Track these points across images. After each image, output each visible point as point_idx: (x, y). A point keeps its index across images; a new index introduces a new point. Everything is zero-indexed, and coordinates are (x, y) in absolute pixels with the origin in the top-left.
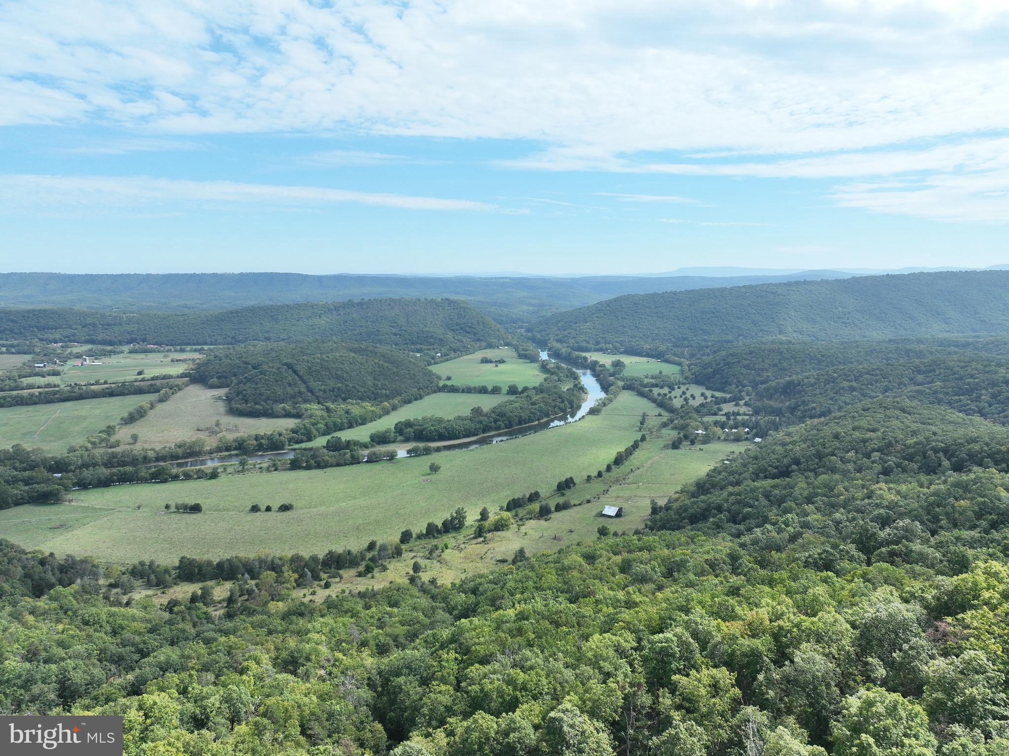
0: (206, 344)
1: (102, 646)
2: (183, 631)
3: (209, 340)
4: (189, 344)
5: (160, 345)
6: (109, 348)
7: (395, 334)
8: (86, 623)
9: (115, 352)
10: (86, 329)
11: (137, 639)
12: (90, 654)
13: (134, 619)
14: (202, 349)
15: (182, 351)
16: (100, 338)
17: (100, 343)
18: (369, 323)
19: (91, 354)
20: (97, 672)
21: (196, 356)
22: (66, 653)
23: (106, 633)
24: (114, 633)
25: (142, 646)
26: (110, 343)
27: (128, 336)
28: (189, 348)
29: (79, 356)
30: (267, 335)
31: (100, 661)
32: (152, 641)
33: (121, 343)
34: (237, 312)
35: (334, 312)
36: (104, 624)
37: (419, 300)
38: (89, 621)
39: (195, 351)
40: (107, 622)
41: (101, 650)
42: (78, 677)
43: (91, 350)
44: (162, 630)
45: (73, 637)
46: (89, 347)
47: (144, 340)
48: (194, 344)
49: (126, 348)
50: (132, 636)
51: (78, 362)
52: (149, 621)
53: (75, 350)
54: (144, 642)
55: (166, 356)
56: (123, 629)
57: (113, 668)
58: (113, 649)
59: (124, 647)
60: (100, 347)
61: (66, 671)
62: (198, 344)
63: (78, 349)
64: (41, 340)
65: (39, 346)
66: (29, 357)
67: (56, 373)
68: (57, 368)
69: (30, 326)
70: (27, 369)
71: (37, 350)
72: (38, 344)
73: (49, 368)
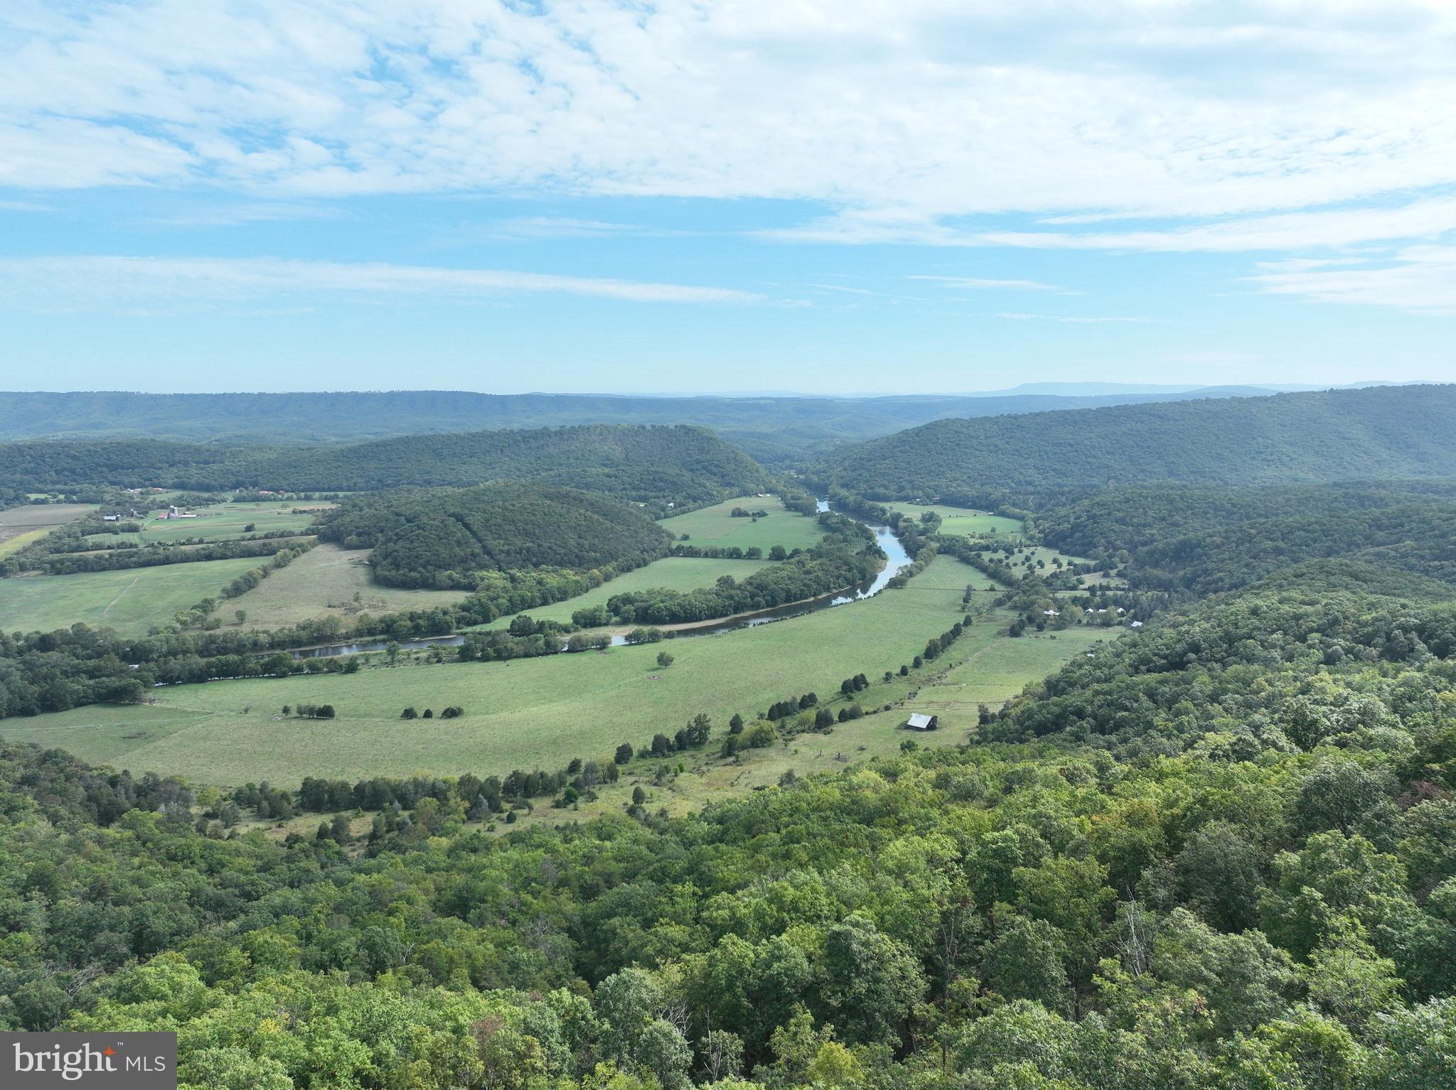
0: (341, 489)
1: (193, 885)
2: (307, 871)
3: (345, 484)
4: (317, 490)
5: (277, 491)
6: (206, 495)
7: (608, 476)
8: (172, 858)
9: (214, 501)
10: (175, 470)
11: (243, 878)
12: (177, 896)
13: (238, 853)
14: (337, 497)
15: (308, 499)
16: (193, 481)
17: (193, 489)
18: (572, 460)
19: (181, 503)
20: (187, 919)
21: (328, 506)
22: (144, 894)
23: (200, 871)
24: (211, 871)
25: (249, 888)
26: (208, 488)
27: (233, 479)
28: (317, 495)
29: (164, 506)
30: (426, 477)
31: (192, 905)
32: (263, 881)
33: (222, 488)
34: (384, 445)
35: (522, 445)
36: (197, 860)
38: (176, 855)
39: (326, 499)
40: (201, 857)
41: (192, 891)
42: (159, 924)
43: (181, 498)
44: (278, 869)
45: (153, 874)
46: (178, 493)
47: (255, 484)
48: (324, 490)
49: (229, 496)
50: (235, 875)
51: (163, 514)
52: (259, 857)
53: (159, 498)
54: (253, 884)
55: (284, 507)
56: (223, 866)
57: (209, 914)
58: (210, 890)
59: (225, 888)
60: (196, 493)
61: (143, 915)
62: (330, 490)
63: (163, 495)
64: (113, 483)
65: (110, 493)
66: (96, 507)
67: (133, 529)
68: (134, 521)
69: (97, 464)
70: (94, 523)
71: (107, 497)
72: (109, 489)
73: (124, 521)
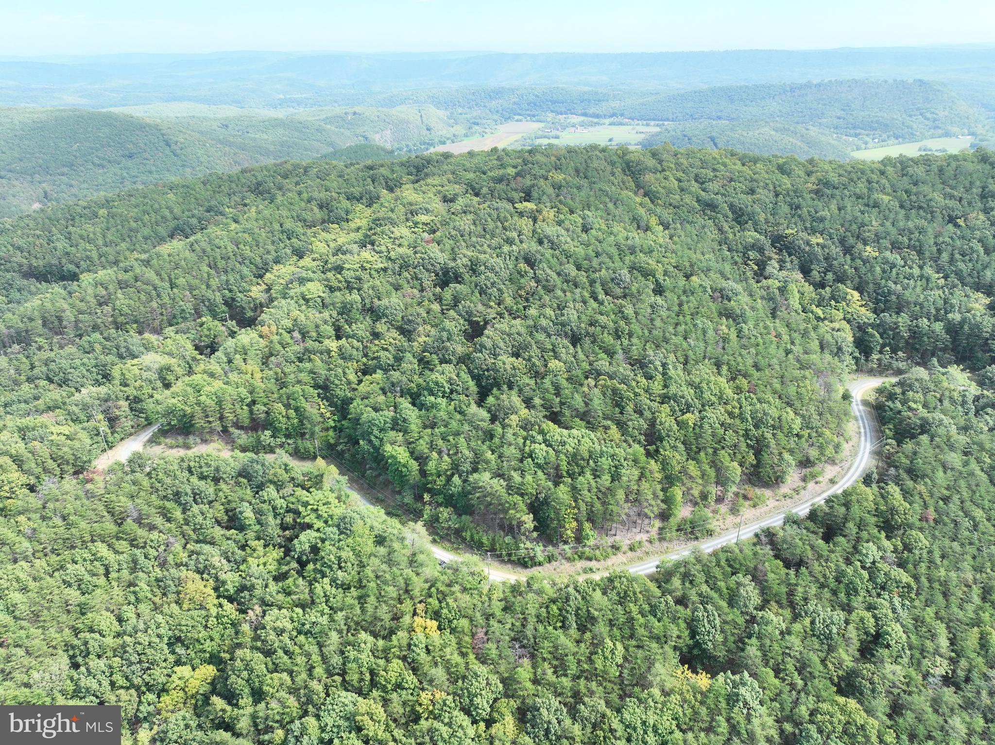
0: (668, 120)
3: (671, 118)
4: (654, 120)
5: (633, 119)
6: (595, 120)
7: (839, 118)
9: (598, 124)
10: (583, 104)
14: (663, 125)
15: (648, 125)
16: (591, 112)
17: (591, 116)
18: (820, 106)
19: (582, 124)
21: (658, 129)
26: (597, 116)
27: (611, 111)
28: (652, 123)
29: (574, 126)
30: (719, 114)
33: (605, 117)
34: (700, 92)
35: (789, 94)
37: (886, 82)
39: (657, 125)
43: (583, 121)
46: (582, 118)
47: (622, 115)
48: (659, 120)
49: (607, 121)
51: (573, 129)
53: (573, 121)
55: (634, 129)
60: (590, 119)
62: (662, 120)
63: (575, 119)
64: (552, 111)
65: (550, 116)
66: (542, 125)
67: (557, 137)
68: (558, 133)
69: (547, 100)
70: (540, 133)
71: (549, 119)
72: (550, 115)
73: (554, 133)
